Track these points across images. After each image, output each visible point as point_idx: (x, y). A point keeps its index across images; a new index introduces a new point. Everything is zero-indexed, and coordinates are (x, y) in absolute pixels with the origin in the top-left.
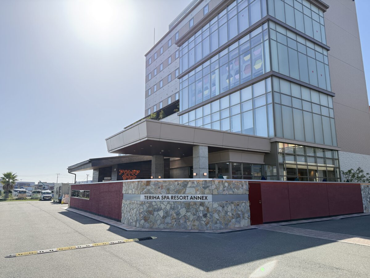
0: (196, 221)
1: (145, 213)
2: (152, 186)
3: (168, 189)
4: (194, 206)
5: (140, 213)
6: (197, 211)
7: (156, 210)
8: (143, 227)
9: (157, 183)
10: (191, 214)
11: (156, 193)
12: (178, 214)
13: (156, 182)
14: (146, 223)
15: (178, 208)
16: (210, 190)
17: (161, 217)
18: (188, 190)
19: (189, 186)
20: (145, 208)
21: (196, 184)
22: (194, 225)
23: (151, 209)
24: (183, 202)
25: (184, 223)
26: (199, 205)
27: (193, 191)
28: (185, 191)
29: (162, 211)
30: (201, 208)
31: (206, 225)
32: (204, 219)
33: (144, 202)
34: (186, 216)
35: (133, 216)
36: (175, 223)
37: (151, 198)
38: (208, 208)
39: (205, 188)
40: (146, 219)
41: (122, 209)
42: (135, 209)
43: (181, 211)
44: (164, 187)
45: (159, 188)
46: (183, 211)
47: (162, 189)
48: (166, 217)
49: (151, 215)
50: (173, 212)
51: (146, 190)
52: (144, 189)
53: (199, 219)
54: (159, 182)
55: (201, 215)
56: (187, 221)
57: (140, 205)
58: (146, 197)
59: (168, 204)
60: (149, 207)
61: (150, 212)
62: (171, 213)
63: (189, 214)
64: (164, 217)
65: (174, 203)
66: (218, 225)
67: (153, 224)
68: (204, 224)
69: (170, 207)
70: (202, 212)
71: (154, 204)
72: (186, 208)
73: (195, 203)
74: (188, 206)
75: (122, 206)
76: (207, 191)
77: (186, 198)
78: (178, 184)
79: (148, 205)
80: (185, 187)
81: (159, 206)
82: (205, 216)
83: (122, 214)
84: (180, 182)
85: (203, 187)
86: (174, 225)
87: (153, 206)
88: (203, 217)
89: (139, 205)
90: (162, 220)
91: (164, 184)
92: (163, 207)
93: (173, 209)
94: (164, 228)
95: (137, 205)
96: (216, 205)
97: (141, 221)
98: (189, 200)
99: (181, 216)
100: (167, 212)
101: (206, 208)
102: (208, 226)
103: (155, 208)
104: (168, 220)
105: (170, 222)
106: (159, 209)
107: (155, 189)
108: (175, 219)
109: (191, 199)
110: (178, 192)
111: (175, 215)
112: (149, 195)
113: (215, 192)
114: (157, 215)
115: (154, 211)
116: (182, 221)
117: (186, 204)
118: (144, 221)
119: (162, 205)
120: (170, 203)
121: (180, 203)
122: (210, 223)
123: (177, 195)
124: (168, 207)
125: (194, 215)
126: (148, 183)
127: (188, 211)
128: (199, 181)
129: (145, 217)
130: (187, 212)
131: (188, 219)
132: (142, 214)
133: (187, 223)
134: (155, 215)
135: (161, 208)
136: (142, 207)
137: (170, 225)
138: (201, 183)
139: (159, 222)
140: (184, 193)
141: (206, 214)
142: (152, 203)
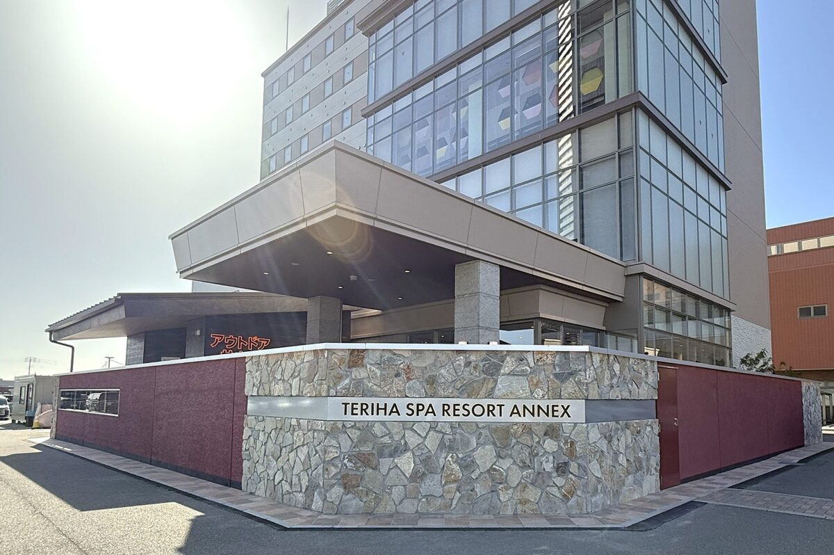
0: (531, 487)
1: (346, 461)
2: (373, 368)
3: (432, 381)
4: (526, 439)
5: (327, 464)
6: (533, 455)
7: (386, 451)
8: (339, 511)
9: (390, 359)
10: (515, 462)
11: (385, 392)
12: (467, 465)
13: (387, 355)
14: (350, 496)
15: (468, 443)
16: (579, 383)
17: (405, 475)
18: (503, 384)
19: (504, 370)
20: (346, 444)
21: (532, 364)
22: (524, 502)
23: (366, 449)
24: (488, 426)
25: (490, 495)
26: (542, 433)
27: (521, 385)
28: (493, 389)
29: (409, 454)
30: (550, 445)
31: (566, 498)
32: (560, 481)
33: (340, 426)
34: (495, 470)
35: (295, 472)
36: (458, 495)
37: (369, 411)
38: (572, 443)
39: (562, 377)
40: (348, 483)
41: (244, 446)
42: (305, 449)
43: (476, 454)
44: (417, 373)
45: (397, 375)
46: (485, 456)
47: (409, 379)
48: (424, 474)
49: (370, 471)
50: (446, 459)
51: (347, 381)
52: (340, 378)
53: (540, 479)
54: (399, 356)
55: (549, 467)
56: (501, 486)
57: (327, 434)
58: (349, 407)
59: (431, 433)
60: (362, 441)
61: (364, 460)
62: (442, 461)
63: (506, 464)
64: (417, 477)
65: (452, 427)
66: (599, 498)
67: (378, 500)
68: (558, 495)
69: (438, 442)
70: (551, 458)
71: (378, 430)
72: (494, 444)
73: (528, 428)
74: (503, 437)
75: (244, 437)
76: (569, 387)
77: (497, 411)
78: (468, 364)
79: (355, 434)
80: (492, 375)
81: (397, 438)
82: (562, 469)
83: (246, 464)
84: (473, 358)
85: (556, 375)
86: (455, 502)
87: (375, 436)
88: (555, 474)
89: (322, 436)
90: (410, 486)
91: (414, 364)
92: (412, 440)
93: (447, 446)
94: (417, 512)
95: (310, 434)
96: (594, 434)
97: (333, 490)
98: (506, 417)
99: (477, 473)
100: (429, 458)
101: (566, 443)
102: (572, 501)
103: (384, 445)
104: (431, 485)
105: (438, 491)
106: (397, 451)
107: (383, 378)
108: (455, 481)
109: (512, 413)
110: (468, 390)
111: (456, 467)
112: (359, 400)
113: (594, 394)
114: (390, 469)
115: (381, 455)
116: (480, 489)
117: (496, 430)
118: (342, 490)
119: (408, 434)
120: (439, 428)
121: (474, 426)
122: (579, 493)
123: (462, 401)
124: (432, 442)
125: (524, 466)
126: (356, 359)
127: (502, 454)
128: (542, 352)
129: (344, 477)
130: (499, 456)
131: (504, 481)
132: (336, 466)
133: (498, 495)
134: (384, 470)
135: (406, 443)
136: (334, 442)
137: (439, 502)
138: (549, 360)
139: (397, 493)
140: (490, 395)
141: (566, 464)
142: (373, 426)
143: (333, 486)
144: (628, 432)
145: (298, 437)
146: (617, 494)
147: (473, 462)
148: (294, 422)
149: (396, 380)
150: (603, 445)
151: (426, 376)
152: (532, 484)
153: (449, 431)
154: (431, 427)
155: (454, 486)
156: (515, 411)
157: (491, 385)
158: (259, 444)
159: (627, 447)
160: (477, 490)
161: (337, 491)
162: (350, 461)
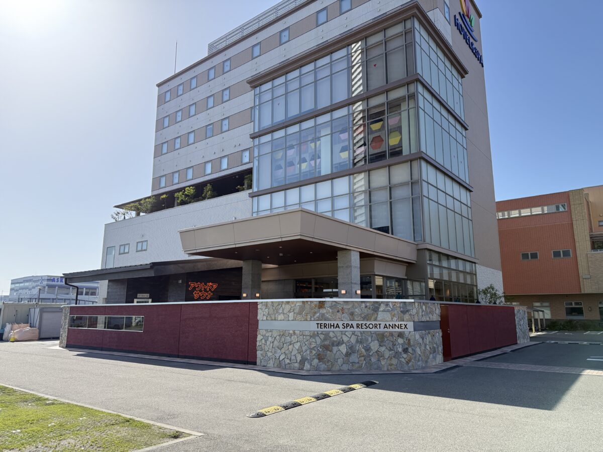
0: (393, 358)
1: (319, 348)
2: (328, 309)
3: (352, 314)
4: (391, 338)
5: (311, 349)
6: (394, 345)
7: (335, 344)
8: (317, 369)
9: (335, 305)
10: (387, 348)
11: (334, 319)
12: (368, 349)
13: (334, 303)
14: (321, 363)
15: (367, 340)
16: (410, 315)
17: (342, 353)
18: (380, 315)
19: (381, 309)
20: (319, 341)
21: (392, 307)
22: (391, 365)
23: (327, 343)
24: (375, 332)
25: (377, 362)
26: (397, 336)
27: (387, 316)
28: (377, 317)
29: (344, 345)
30: (400, 341)
31: (408, 363)
32: (405, 356)
33: (316, 333)
34: (379, 351)
36: (364, 362)
37: (327, 327)
38: (409, 340)
39: (404, 312)
40: (320, 358)
41: (258, 344)
42: (299, 344)
43: (371, 345)
44: (346, 311)
45: (338, 311)
46: (375, 346)
47: (343, 313)
48: (351, 353)
49: (329, 352)
50: (359, 347)
51: (318, 314)
52: (315, 313)
53: (397, 355)
54: (338, 303)
55: (400, 350)
56: (382, 358)
57: (311, 337)
58: (319, 325)
59: (353, 336)
60: (325, 339)
61: (327, 348)
62: (357, 348)
63: (383, 349)
64: (348, 355)
65: (361, 333)
66: (420, 363)
67: (333, 365)
68: (405, 362)
69: (355, 340)
70: (401, 346)
71: (331, 334)
72: (378, 340)
73: (391, 334)
74: (381, 338)
75: (258, 339)
76: (407, 316)
77: (378, 327)
78: (366, 307)
79: (322, 337)
80: (376, 311)
81: (339, 338)
82: (405, 351)
83: (259, 353)
84: (368, 304)
85: (401, 312)
86: (363, 365)
87: (330, 337)
88: (403, 353)
89: (308, 338)
90: (345, 358)
91: (345, 307)
92: (345, 339)
93: (360, 342)
94: (348, 369)
95: (301, 337)
96: (417, 337)
97: (314, 361)
98: (382, 329)
99: (372, 352)
100: (352, 346)
101: (407, 339)
102: (410, 364)
103: (334, 341)
104: (354, 358)
105: (357, 361)
106: (339, 343)
107: (333, 313)
108: (363, 356)
109: (384, 327)
110: (366, 318)
111: (363, 350)
112: (323, 322)
113: (416, 320)
114: (337, 351)
115: (333, 345)
116: (373, 360)
117: (379, 334)
118: (318, 361)
119: (344, 336)
120: (356, 334)
121: (370, 333)
122: (413, 360)
123: (364, 323)
124: (353, 340)
125: (390, 350)
126: (322, 305)
127: (382, 344)
128: (396, 302)
129: (319, 355)
130: (380, 346)
131: (383, 356)
132: (315, 350)
133: (381, 362)
134: (334, 351)
135: (343, 340)
136: (314, 340)
137: (357, 365)
138: (398, 305)
139: (340, 361)
140: (375, 320)
141: (407, 348)
142: (329, 333)
143: (314, 358)
144: (430, 335)
145: (294, 339)
146: (427, 362)
147: (370, 348)
148: (291, 332)
149: (338, 313)
150: (420, 341)
151: (350, 312)
152: (394, 357)
153: (360, 335)
154: (353, 333)
155: (363, 358)
156: (385, 327)
157: (376, 316)
158: (268, 343)
159: (429, 342)
160: (372, 360)
161: (316, 361)
162: (320, 348)
